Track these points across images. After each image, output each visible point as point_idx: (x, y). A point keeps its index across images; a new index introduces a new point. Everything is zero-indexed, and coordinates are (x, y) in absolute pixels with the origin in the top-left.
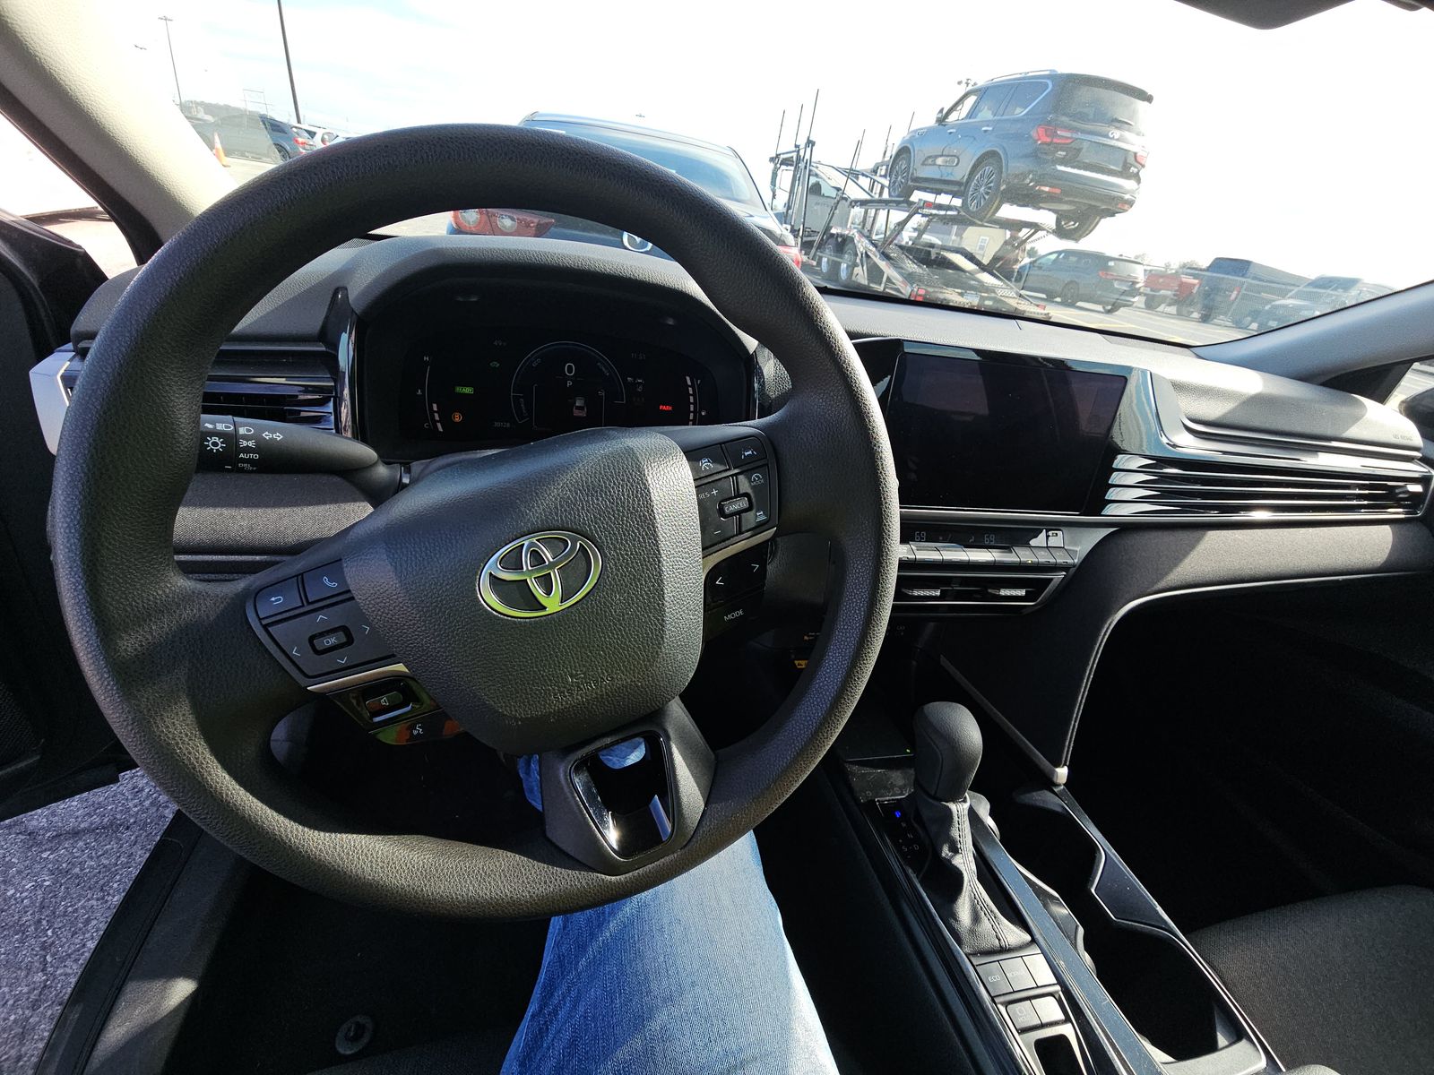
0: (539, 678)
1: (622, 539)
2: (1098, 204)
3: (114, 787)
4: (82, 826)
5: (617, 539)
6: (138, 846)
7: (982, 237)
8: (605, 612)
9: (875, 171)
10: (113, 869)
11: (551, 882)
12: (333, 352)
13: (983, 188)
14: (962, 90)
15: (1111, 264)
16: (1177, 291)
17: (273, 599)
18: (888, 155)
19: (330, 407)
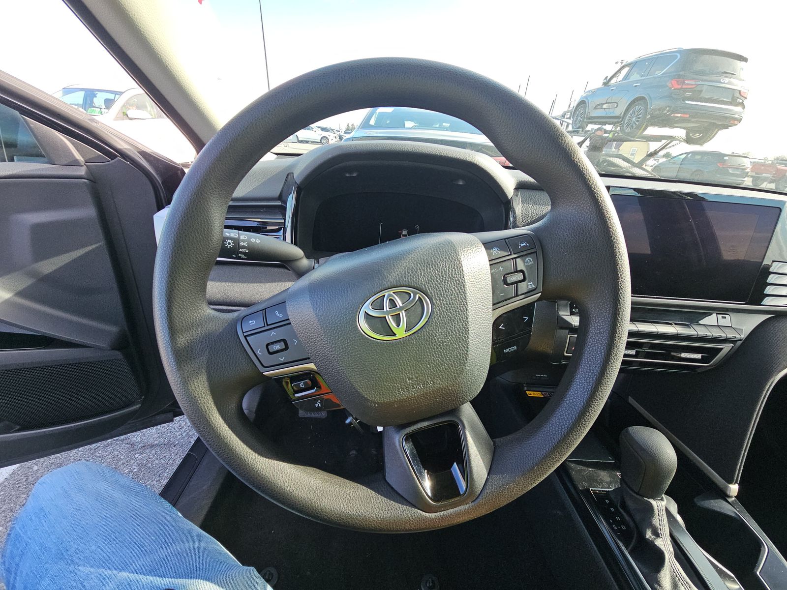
0: (390, 378)
1: (444, 294)
2: (716, 122)
3: (171, 425)
4: (155, 442)
5: (441, 294)
6: (178, 455)
7: (632, 148)
8: (432, 339)
9: (563, 116)
10: (166, 466)
11: (389, 510)
12: (285, 205)
13: (634, 119)
14: (619, 66)
15: (726, 158)
16: (774, 174)
17: (250, 322)
18: (572, 106)
19: (281, 233)
